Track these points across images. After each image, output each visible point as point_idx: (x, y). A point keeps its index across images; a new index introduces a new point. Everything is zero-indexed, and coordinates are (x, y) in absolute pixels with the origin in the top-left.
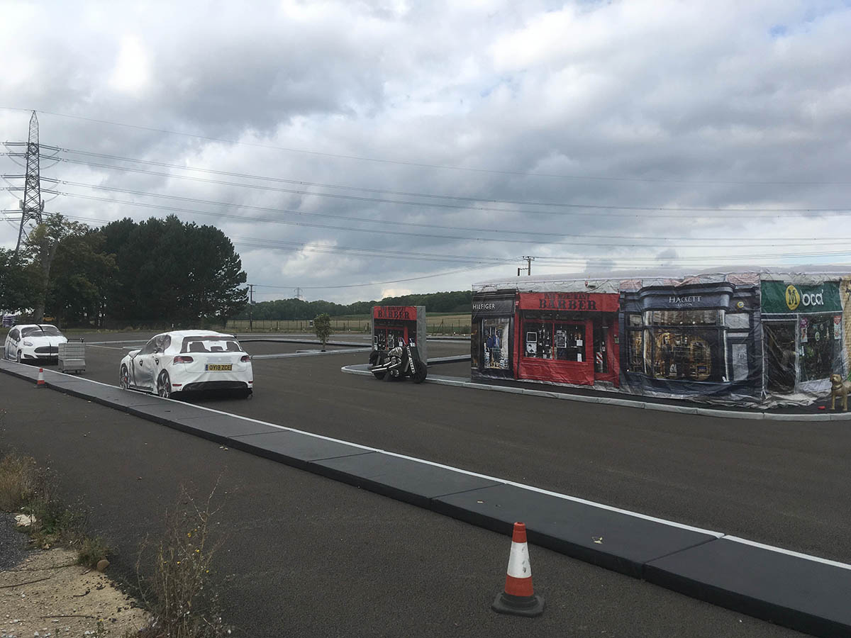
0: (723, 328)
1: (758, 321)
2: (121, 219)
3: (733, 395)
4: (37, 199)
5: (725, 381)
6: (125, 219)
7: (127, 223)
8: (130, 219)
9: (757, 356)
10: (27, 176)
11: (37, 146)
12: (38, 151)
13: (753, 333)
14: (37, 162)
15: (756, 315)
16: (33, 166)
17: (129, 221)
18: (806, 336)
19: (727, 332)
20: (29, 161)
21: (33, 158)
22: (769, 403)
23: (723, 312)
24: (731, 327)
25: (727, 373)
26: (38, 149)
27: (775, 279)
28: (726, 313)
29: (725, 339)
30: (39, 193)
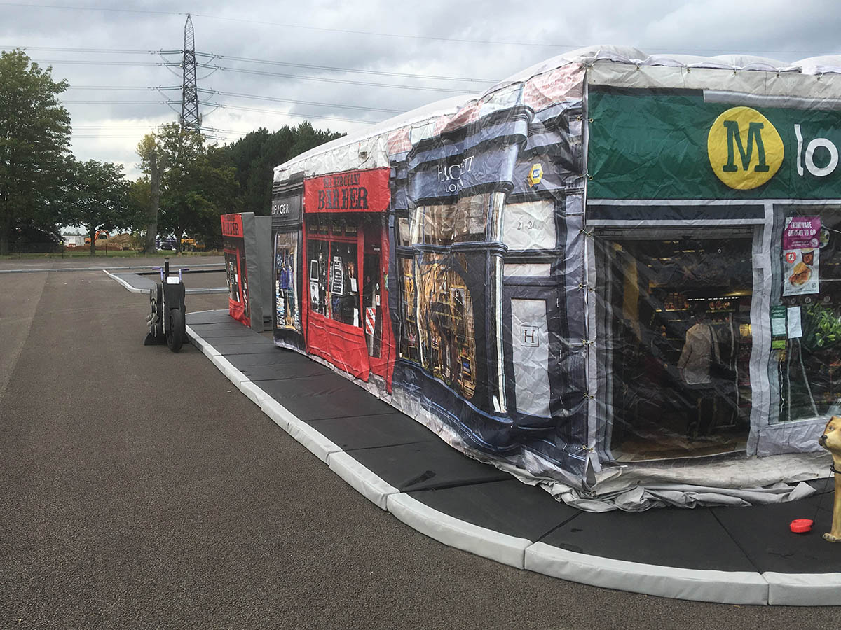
0: (494, 249)
1: (576, 227)
2: (256, 130)
3: (529, 455)
4: (195, 113)
5: (498, 409)
6: (261, 129)
7: (262, 134)
8: (265, 129)
9: (573, 342)
10: (185, 88)
11: (193, 53)
12: (194, 59)
13: (563, 266)
14: (193, 72)
15: (573, 205)
16: (190, 76)
17: (265, 131)
18: (816, 273)
19: (504, 262)
20: (186, 71)
21: (190, 67)
22: (617, 494)
23: (500, 197)
24: (512, 246)
25: (501, 388)
26: (194, 57)
27: (657, 85)
28: (506, 203)
29: (498, 281)
30: (197, 106)
